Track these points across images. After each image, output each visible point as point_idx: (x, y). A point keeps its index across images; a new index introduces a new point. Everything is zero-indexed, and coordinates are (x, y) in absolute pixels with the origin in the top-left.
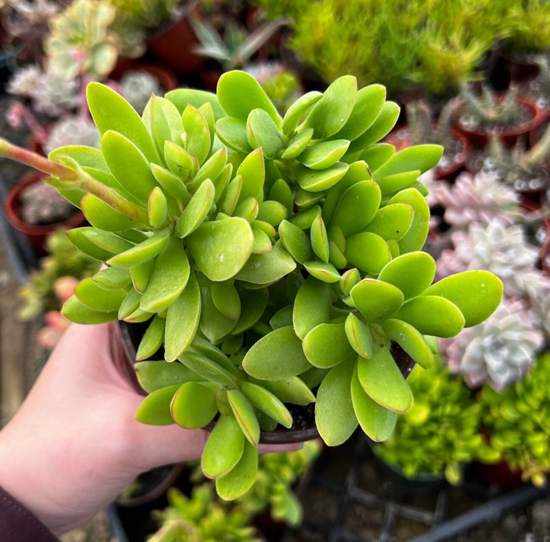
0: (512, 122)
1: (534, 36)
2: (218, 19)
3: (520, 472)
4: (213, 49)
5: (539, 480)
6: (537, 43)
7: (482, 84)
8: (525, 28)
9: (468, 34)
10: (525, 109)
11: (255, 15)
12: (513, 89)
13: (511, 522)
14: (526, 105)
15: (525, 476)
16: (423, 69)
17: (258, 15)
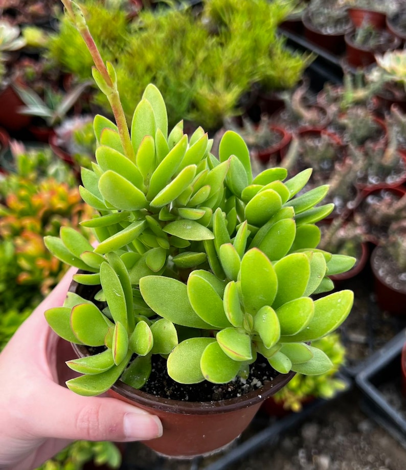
0: (267, 143)
1: (280, 78)
2: (40, 85)
3: (282, 402)
4: (36, 109)
5: (296, 407)
6: (282, 83)
7: (243, 118)
8: (271, 72)
9: (229, 81)
10: (278, 134)
11: (70, 80)
12: (265, 119)
13: (288, 443)
14: (278, 131)
15: (286, 405)
16: (198, 110)
17: (72, 79)
